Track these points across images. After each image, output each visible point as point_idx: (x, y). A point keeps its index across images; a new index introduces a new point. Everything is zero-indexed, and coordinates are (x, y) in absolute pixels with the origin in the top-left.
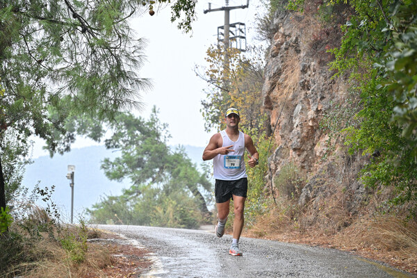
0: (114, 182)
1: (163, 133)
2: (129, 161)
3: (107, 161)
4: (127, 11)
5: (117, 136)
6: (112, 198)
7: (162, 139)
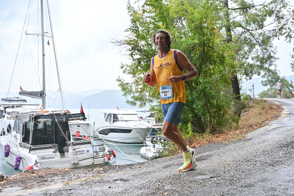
0: (265, 87)
1: (278, 73)
2: (269, 81)
3: (262, 81)
4: (272, 39)
5: (265, 74)
6: (264, 91)
7: (278, 75)
